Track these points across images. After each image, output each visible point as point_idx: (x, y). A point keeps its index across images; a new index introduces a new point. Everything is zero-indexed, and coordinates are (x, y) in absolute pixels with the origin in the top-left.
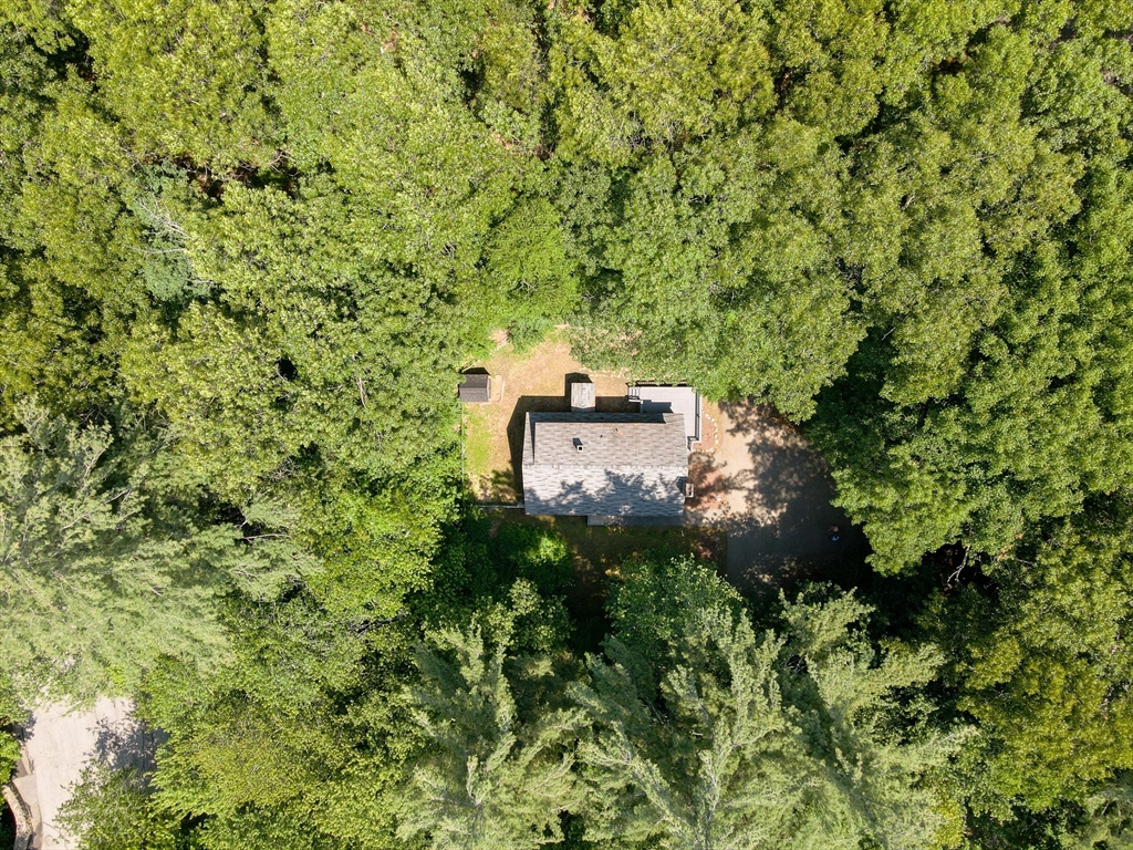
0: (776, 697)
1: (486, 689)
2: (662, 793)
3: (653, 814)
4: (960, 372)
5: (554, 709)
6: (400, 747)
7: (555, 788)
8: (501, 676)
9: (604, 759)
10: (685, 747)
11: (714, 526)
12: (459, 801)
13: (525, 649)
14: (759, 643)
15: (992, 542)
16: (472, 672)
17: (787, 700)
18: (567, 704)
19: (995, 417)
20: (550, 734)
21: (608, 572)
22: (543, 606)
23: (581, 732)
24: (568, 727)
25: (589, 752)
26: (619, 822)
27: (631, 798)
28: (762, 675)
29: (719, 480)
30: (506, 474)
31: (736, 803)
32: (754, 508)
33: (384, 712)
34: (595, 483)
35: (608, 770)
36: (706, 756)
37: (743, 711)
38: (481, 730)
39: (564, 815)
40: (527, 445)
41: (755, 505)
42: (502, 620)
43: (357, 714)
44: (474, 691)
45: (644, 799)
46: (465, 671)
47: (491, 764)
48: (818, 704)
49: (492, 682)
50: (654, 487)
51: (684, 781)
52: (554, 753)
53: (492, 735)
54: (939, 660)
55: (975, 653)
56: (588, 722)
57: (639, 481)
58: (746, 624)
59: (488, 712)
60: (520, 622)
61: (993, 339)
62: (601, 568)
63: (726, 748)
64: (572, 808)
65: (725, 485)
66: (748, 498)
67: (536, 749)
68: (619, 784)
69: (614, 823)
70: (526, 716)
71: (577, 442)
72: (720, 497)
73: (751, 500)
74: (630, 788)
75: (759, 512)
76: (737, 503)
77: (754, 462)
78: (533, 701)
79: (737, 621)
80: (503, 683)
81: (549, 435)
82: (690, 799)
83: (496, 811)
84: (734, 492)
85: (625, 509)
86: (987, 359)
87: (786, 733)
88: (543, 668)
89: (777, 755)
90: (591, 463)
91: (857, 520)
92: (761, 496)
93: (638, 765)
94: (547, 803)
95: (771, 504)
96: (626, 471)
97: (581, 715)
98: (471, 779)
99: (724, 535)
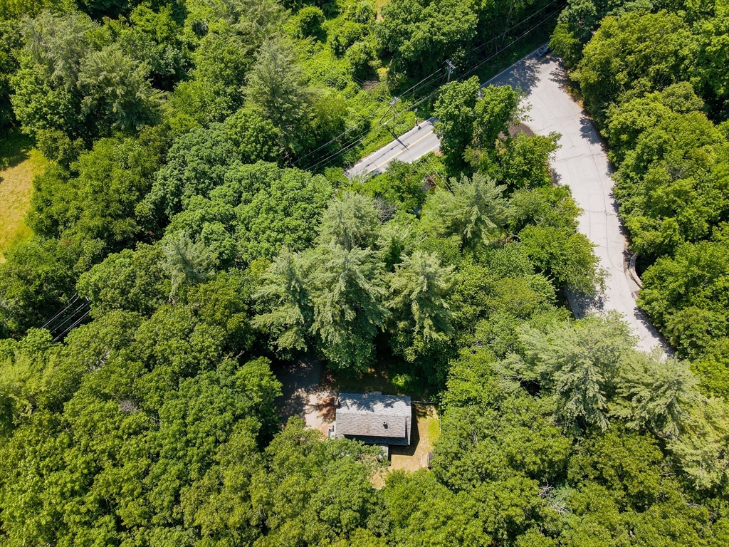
0: (316, 309)
1: (423, 316)
2: (359, 277)
3: (362, 272)
4: (234, 428)
5: (397, 309)
6: (456, 296)
7: (396, 281)
8: (417, 320)
9: (379, 289)
10: (349, 292)
11: (324, 389)
12: (429, 277)
13: (408, 332)
14: (319, 329)
15: (230, 363)
16: (428, 322)
17: (312, 309)
18: (392, 309)
19: (224, 408)
20: (399, 299)
21: (373, 370)
22: (402, 350)
23: (387, 299)
24: (392, 301)
25: (383, 291)
26: (373, 269)
27: (369, 277)
28: (319, 318)
29: (321, 410)
30: (420, 416)
31: (335, 274)
33: (464, 310)
34: (379, 407)
35: (378, 286)
36: (343, 289)
37: (328, 304)
38: (425, 301)
39: (394, 272)
40: (409, 427)
41: (306, 398)
42: (419, 344)
43: (475, 310)
44: (427, 315)
45: (365, 276)
46: (431, 323)
47: (419, 289)
48: (300, 307)
49: (421, 318)
50: (352, 405)
51: (351, 282)
52: (396, 293)
53: (419, 299)
54: (252, 322)
55: (242, 325)
56: (384, 302)
57: (359, 408)
58: (323, 336)
59: (422, 307)
60: (411, 344)
61: (221, 439)
62: (377, 372)
63: (336, 292)
64: (391, 274)
65: (319, 407)
66: (309, 401)
67: (403, 294)
68: (373, 281)
69: (375, 269)
70: (408, 306)
71: (386, 426)
72: (321, 402)
73: (307, 401)
74: (370, 280)
75: (304, 395)
76: (314, 399)
78: (405, 312)
79: (327, 337)
80: (416, 317)
81: (399, 430)
82: (350, 277)
83: (418, 274)
84: (314, 404)
85: (365, 396)
86: (225, 431)
87: (314, 297)
88: (401, 325)
89: (318, 289)
90: (380, 416)
91: (274, 377)
92: (303, 402)
93: (367, 286)
94: (400, 276)
95: (298, 398)
96: (364, 412)
97: (387, 305)
98: (425, 284)
99: (320, 385)
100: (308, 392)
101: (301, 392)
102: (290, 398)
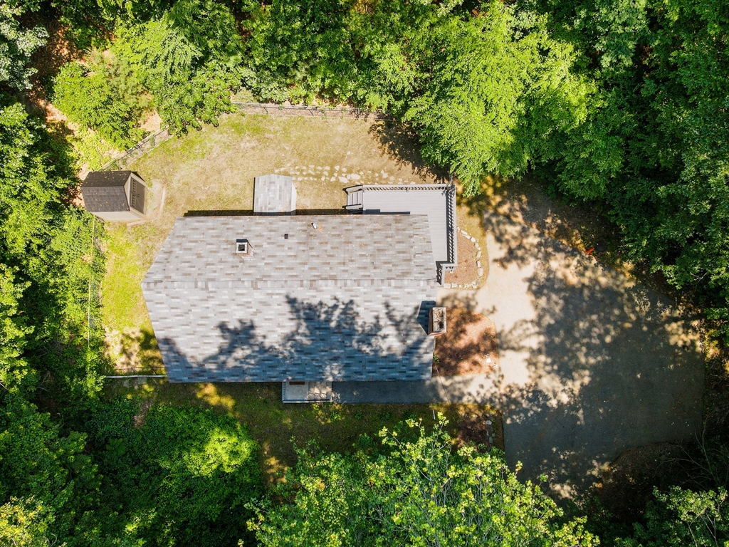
11: (481, 406)
29: (485, 336)
32: (540, 377)
34: (275, 325)
41: (541, 372)
50: (377, 328)
57: (349, 315)
65: (494, 344)
66: (531, 363)
72: (489, 360)
73: (535, 364)
75: (549, 383)
76: (514, 371)
77: (536, 307)
84: (509, 354)
92: (549, 360)
95: (565, 372)
99: (499, 421)
100: (536, 395)
101: (560, 392)
102: (594, 369)
